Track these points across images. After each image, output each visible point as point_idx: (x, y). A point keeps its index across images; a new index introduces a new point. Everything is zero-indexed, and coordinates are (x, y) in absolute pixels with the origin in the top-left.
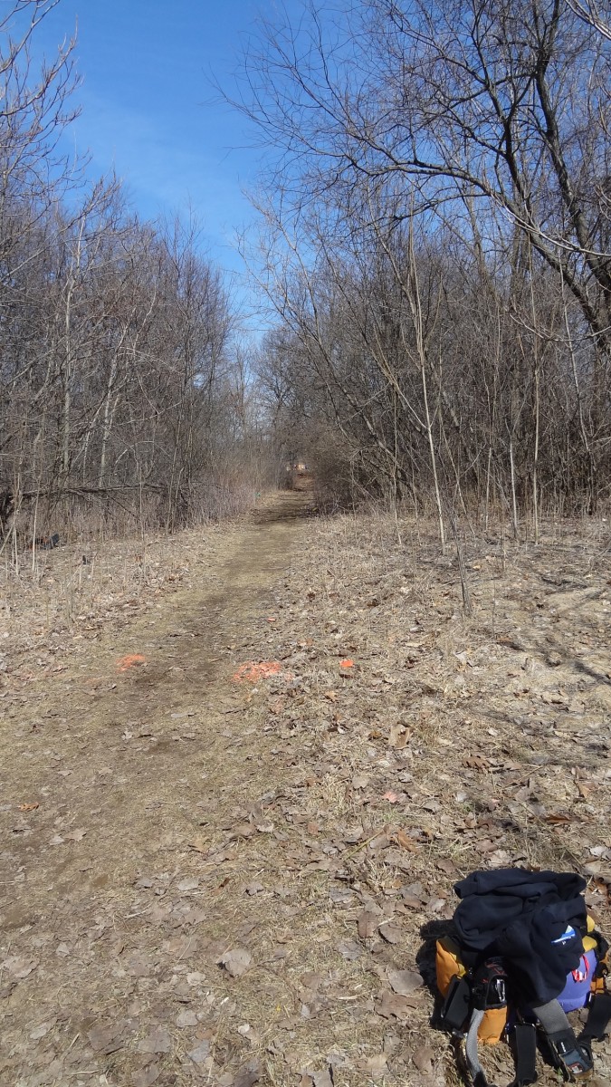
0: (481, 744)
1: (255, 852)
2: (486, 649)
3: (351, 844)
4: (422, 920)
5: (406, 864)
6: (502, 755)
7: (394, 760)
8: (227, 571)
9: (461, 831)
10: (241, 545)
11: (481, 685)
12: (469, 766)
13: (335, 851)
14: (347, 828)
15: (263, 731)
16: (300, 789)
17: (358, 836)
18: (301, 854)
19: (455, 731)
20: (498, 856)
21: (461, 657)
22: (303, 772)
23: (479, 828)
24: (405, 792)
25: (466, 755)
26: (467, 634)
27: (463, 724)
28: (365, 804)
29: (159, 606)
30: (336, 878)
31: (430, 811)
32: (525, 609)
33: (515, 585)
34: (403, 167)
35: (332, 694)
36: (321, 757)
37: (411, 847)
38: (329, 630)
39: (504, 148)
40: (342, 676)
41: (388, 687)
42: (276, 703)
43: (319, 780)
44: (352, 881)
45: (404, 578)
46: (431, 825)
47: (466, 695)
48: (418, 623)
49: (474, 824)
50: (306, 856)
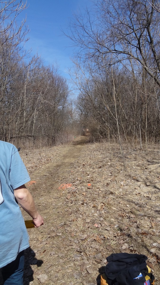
0: (124, 209)
1: (55, 241)
2: (129, 181)
3: (83, 240)
4: (100, 266)
5: (98, 247)
6: (130, 213)
7: (99, 214)
8: (63, 158)
9: (115, 237)
10: (68, 151)
11: (127, 191)
12: (120, 216)
13: (78, 242)
14: (82, 235)
15: (64, 204)
16: (71, 222)
17: (85, 238)
18: (68, 242)
19: (117, 205)
20: (125, 245)
21: (122, 183)
22: (72, 217)
23: (121, 236)
24: (101, 224)
25: (120, 213)
26: (124, 177)
27: (120, 203)
28: (89, 227)
29: (43, 167)
30: (77, 251)
31: (107, 230)
32: (142, 169)
33: (140, 162)
34: (112, 51)
35: (84, 193)
36: (78, 212)
37: (100, 242)
38: (87, 175)
39: (138, 46)
40: (88, 188)
41: (101, 192)
42: (69, 196)
43: (76, 220)
44: (81, 252)
45: (110, 160)
46: (106, 234)
47: (122, 194)
48: (111, 173)
49: (119, 234)
50: (69, 243)
